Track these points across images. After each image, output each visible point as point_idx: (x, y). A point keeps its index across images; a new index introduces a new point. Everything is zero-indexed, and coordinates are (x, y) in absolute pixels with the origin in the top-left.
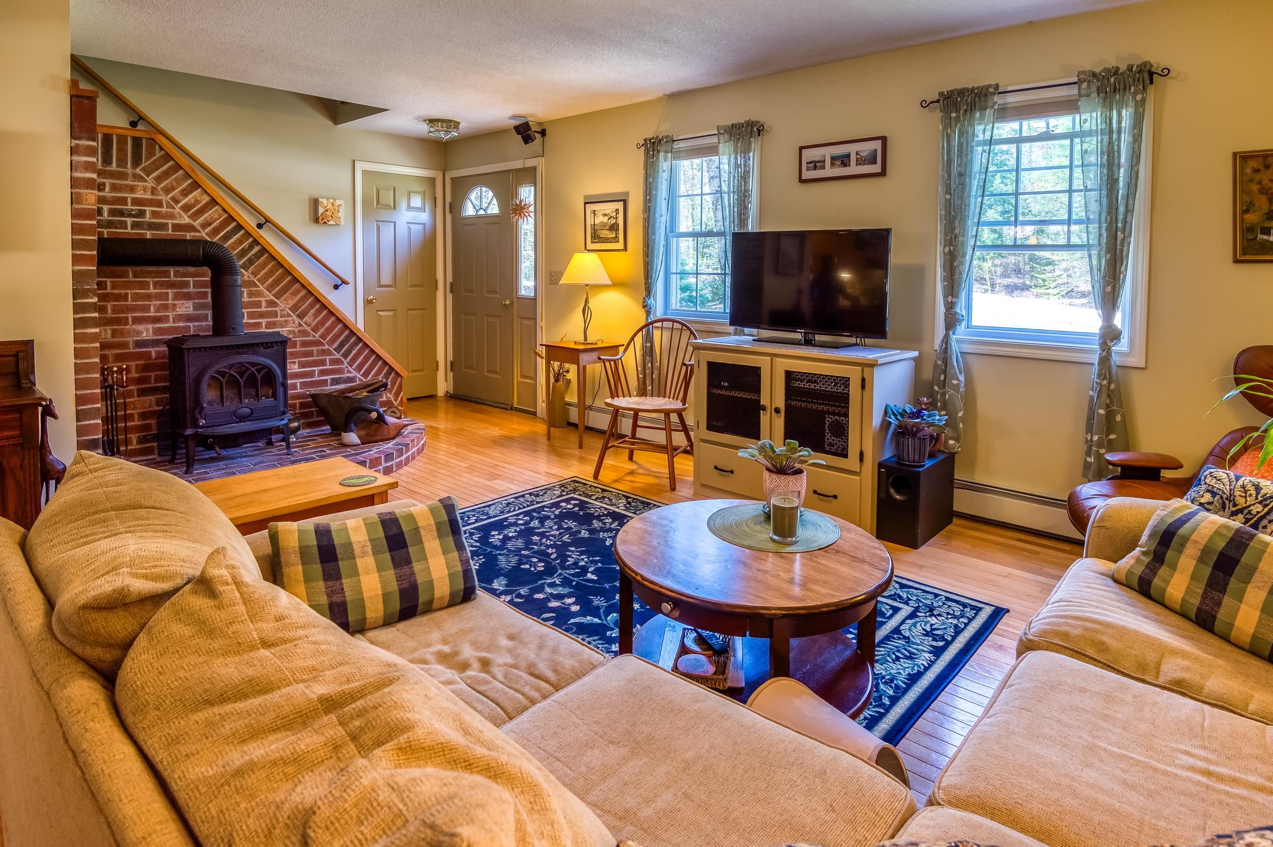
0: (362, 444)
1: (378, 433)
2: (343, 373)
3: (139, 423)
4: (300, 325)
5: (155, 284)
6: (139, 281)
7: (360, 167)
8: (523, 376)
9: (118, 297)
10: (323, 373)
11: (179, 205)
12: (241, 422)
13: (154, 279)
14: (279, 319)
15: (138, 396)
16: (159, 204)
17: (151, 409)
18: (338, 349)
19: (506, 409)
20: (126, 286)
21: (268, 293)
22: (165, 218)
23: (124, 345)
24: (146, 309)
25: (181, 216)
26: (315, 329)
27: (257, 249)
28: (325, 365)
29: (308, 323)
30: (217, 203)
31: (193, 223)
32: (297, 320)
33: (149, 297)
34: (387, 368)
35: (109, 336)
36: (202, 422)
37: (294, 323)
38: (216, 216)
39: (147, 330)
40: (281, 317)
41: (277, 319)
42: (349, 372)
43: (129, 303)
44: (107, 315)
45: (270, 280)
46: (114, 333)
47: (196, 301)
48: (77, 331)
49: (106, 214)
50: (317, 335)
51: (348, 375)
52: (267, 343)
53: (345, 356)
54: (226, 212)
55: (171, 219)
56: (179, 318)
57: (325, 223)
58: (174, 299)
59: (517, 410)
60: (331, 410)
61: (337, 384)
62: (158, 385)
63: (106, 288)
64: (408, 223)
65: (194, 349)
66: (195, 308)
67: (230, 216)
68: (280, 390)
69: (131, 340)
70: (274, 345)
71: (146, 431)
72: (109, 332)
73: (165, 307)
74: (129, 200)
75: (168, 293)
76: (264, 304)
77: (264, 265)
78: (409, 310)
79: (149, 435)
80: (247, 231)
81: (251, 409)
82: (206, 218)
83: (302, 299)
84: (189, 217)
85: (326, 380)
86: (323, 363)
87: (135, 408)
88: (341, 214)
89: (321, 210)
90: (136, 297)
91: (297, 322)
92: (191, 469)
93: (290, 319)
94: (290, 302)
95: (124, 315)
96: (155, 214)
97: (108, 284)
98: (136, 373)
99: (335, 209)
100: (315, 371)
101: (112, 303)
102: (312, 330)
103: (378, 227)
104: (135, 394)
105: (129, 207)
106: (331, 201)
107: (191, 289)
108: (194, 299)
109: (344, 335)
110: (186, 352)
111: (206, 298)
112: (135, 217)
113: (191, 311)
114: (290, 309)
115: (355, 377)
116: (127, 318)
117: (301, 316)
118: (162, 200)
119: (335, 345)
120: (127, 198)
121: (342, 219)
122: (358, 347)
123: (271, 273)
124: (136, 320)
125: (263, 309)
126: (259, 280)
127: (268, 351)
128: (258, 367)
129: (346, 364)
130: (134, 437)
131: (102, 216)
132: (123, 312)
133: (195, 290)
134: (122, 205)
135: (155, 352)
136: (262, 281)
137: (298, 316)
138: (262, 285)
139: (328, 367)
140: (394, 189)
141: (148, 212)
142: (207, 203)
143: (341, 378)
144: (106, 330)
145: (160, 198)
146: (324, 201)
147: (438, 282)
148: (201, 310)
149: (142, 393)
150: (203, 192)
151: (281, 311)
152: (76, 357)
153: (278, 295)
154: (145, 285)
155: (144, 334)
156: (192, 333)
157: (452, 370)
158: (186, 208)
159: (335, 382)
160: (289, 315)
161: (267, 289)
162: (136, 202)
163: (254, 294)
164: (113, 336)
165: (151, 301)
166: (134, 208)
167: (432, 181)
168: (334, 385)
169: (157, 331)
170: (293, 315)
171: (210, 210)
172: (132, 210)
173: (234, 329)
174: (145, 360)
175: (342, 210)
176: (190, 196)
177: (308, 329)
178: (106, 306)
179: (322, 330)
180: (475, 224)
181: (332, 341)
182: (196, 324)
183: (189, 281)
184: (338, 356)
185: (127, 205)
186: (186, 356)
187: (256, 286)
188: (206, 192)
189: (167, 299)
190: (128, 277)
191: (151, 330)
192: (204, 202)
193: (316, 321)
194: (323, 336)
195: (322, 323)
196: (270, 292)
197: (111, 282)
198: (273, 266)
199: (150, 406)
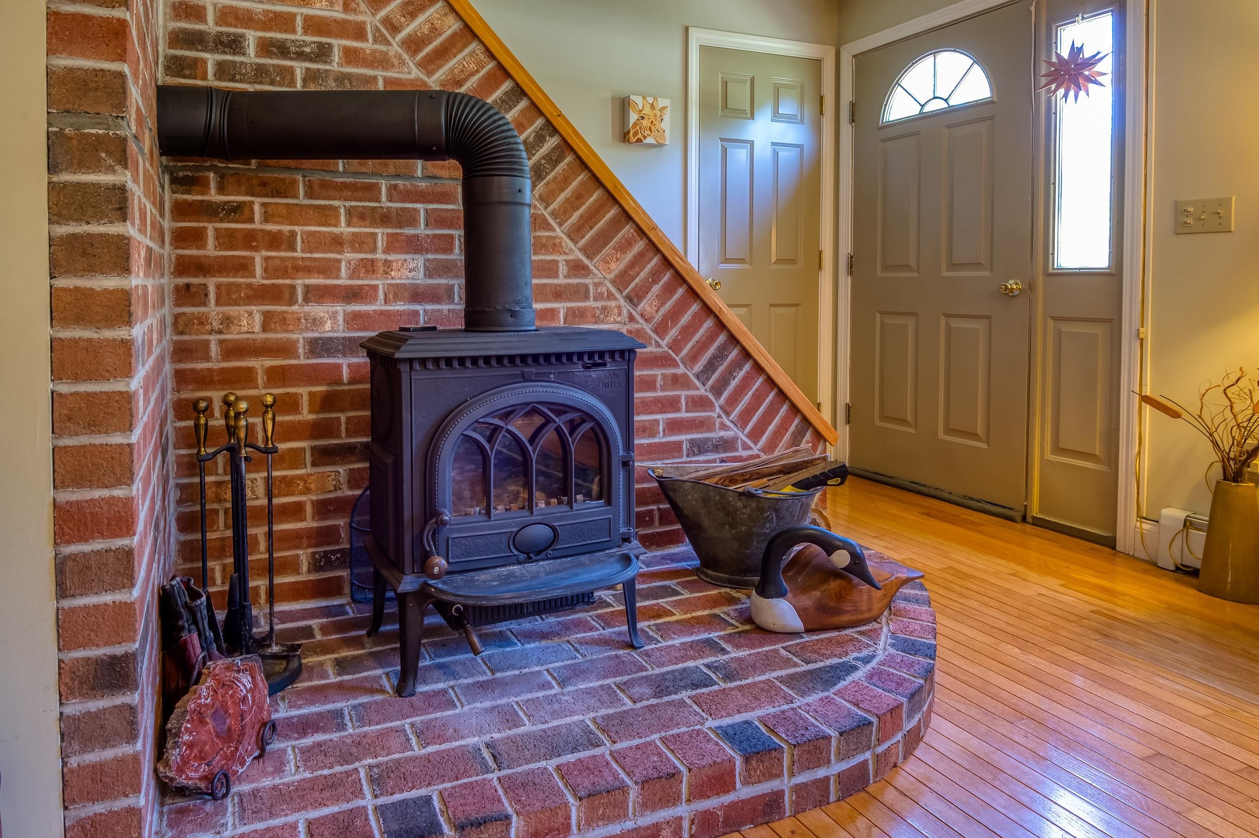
0: (808, 631)
1: (848, 607)
2: (711, 429)
3: (315, 524)
4: (632, 319)
5: (350, 212)
6: (319, 206)
7: (698, 38)
8: (1058, 449)
9: (275, 241)
10: (674, 426)
11: (400, 37)
12: (529, 560)
13: (348, 204)
14: (591, 303)
15: (314, 464)
16: (359, 32)
17: (339, 494)
18: (704, 376)
19: (1011, 519)
20: (293, 215)
21: (570, 244)
22: (370, 64)
23: (286, 349)
24: (329, 269)
25: (403, 63)
26: (661, 329)
27: (551, 142)
28: (678, 410)
29: (647, 316)
30: (475, 36)
31: (425, 78)
32: (626, 307)
33: (337, 243)
34: (796, 421)
35: (257, 328)
36: (439, 562)
37: (620, 314)
38: (473, 66)
39: (333, 317)
40: (596, 299)
41: (587, 304)
42: (723, 427)
43: (299, 254)
44: (253, 280)
45: (576, 215)
46: (268, 321)
47: (430, 256)
48: (61, 283)
49: (251, 50)
50: (663, 343)
51: (722, 433)
52: (591, 354)
53: (717, 391)
54: (492, 56)
55: (385, 68)
56: (397, 292)
57: (639, 141)
58: (387, 251)
59: (1038, 523)
60: (706, 523)
61: (700, 452)
62: (353, 440)
63: (251, 220)
64: (773, 144)
65: (423, 361)
66: (429, 274)
67: (500, 66)
68: (619, 478)
69: (300, 337)
70: (607, 358)
71: (329, 544)
72: (258, 319)
73: (369, 267)
74: (299, 21)
75: (374, 235)
76: (563, 269)
77: (566, 181)
78: (772, 305)
79: (333, 552)
80: (533, 103)
81: (553, 528)
82: (451, 70)
83: (638, 262)
84: (420, 65)
85: (679, 444)
86: (672, 404)
87: (307, 491)
88: (666, 125)
89: (633, 117)
90: (314, 242)
91: (625, 312)
92: (410, 681)
93: (613, 303)
94: (613, 266)
95: (288, 281)
96: (351, 56)
97: (257, 208)
98: (310, 412)
99: (655, 115)
100: (657, 421)
101: (265, 253)
102: (656, 331)
103: (725, 151)
104: (308, 459)
105: (299, 36)
106: (650, 100)
107: (421, 230)
108: (427, 251)
109: (716, 345)
110: (404, 368)
111: (450, 250)
112: (311, 60)
113: (419, 278)
114: (613, 282)
115: (735, 439)
116: (293, 287)
117: (633, 299)
118: (364, 23)
119: (698, 367)
120: (294, 15)
121: (667, 134)
122: (742, 374)
123: (578, 198)
124: (315, 294)
125: (561, 281)
126: (554, 214)
127: (594, 374)
128: (569, 416)
129: (718, 410)
130: (303, 555)
131: (244, 54)
132: (285, 274)
133: (429, 232)
134: (286, 31)
135: (349, 366)
136: (561, 215)
137: (629, 299)
138: (560, 225)
139: (683, 415)
140: (753, 80)
141: (336, 50)
142: (454, 35)
143: (707, 439)
144: (250, 314)
145: (360, 18)
146: (637, 99)
147: (823, 256)
148: (440, 277)
149: (323, 456)
150: (447, 10)
151: (596, 285)
152: (57, 373)
153: (591, 251)
154: (327, 215)
155: (328, 326)
156: (421, 324)
157: (848, 421)
158: (413, 44)
159: (698, 448)
160: (610, 296)
161: (569, 236)
162: (315, 25)
163: (544, 246)
164: (265, 328)
165: (340, 252)
166: (309, 39)
167: (816, 64)
168: (694, 455)
169: (353, 319)
170: (618, 296)
171: (461, 51)
172: (306, 44)
173: (513, 314)
174: (328, 385)
175: (667, 117)
176: (421, 18)
177: (648, 328)
178: (252, 259)
179: (673, 333)
180: (917, 133)
181: (693, 357)
182: (429, 307)
183: (417, 210)
184: (703, 391)
185: (294, 31)
186: (405, 378)
187: (549, 227)
188: (453, 9)
189: (374, 250)
190: (296, 196)
191: (340, 318)
192: (449, 33)
193: (663, 310)
194: (676, 346)
195: (675, 314)
196: (575, 242)
197: (263, 205)
198: (582, 184)
199: (337, 488)
